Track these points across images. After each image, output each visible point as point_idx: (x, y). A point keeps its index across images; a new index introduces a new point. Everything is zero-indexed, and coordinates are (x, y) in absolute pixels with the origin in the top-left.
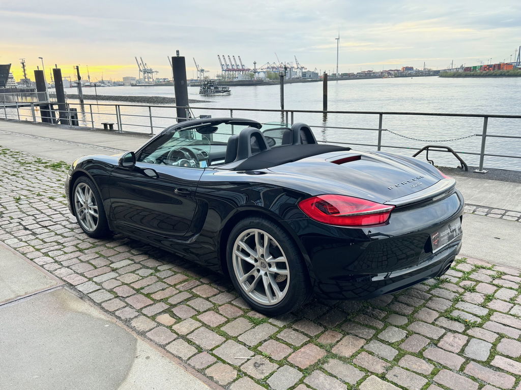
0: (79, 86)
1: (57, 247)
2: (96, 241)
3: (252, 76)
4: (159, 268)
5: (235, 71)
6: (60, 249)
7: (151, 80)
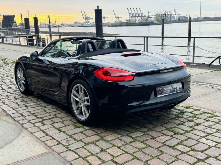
0: (49, 27)
1: (6, 97)
2: (24, 95)
3: (147, 20)
4: (46, 106)
5: (137, 17)
6: (7, 98)
7: (89, 23)
